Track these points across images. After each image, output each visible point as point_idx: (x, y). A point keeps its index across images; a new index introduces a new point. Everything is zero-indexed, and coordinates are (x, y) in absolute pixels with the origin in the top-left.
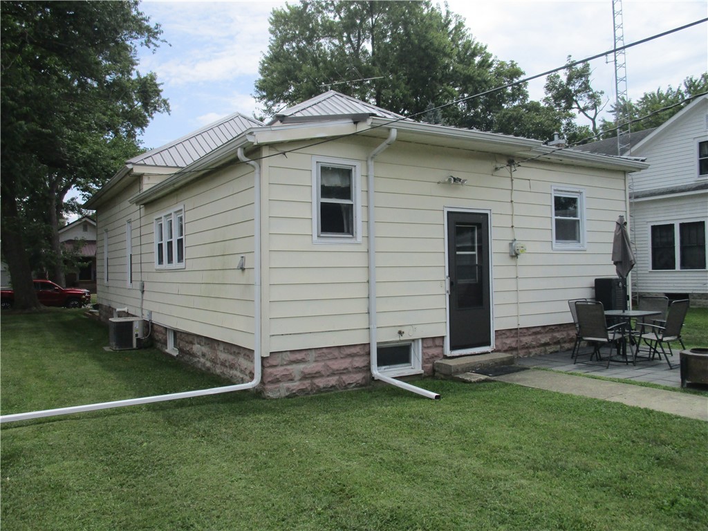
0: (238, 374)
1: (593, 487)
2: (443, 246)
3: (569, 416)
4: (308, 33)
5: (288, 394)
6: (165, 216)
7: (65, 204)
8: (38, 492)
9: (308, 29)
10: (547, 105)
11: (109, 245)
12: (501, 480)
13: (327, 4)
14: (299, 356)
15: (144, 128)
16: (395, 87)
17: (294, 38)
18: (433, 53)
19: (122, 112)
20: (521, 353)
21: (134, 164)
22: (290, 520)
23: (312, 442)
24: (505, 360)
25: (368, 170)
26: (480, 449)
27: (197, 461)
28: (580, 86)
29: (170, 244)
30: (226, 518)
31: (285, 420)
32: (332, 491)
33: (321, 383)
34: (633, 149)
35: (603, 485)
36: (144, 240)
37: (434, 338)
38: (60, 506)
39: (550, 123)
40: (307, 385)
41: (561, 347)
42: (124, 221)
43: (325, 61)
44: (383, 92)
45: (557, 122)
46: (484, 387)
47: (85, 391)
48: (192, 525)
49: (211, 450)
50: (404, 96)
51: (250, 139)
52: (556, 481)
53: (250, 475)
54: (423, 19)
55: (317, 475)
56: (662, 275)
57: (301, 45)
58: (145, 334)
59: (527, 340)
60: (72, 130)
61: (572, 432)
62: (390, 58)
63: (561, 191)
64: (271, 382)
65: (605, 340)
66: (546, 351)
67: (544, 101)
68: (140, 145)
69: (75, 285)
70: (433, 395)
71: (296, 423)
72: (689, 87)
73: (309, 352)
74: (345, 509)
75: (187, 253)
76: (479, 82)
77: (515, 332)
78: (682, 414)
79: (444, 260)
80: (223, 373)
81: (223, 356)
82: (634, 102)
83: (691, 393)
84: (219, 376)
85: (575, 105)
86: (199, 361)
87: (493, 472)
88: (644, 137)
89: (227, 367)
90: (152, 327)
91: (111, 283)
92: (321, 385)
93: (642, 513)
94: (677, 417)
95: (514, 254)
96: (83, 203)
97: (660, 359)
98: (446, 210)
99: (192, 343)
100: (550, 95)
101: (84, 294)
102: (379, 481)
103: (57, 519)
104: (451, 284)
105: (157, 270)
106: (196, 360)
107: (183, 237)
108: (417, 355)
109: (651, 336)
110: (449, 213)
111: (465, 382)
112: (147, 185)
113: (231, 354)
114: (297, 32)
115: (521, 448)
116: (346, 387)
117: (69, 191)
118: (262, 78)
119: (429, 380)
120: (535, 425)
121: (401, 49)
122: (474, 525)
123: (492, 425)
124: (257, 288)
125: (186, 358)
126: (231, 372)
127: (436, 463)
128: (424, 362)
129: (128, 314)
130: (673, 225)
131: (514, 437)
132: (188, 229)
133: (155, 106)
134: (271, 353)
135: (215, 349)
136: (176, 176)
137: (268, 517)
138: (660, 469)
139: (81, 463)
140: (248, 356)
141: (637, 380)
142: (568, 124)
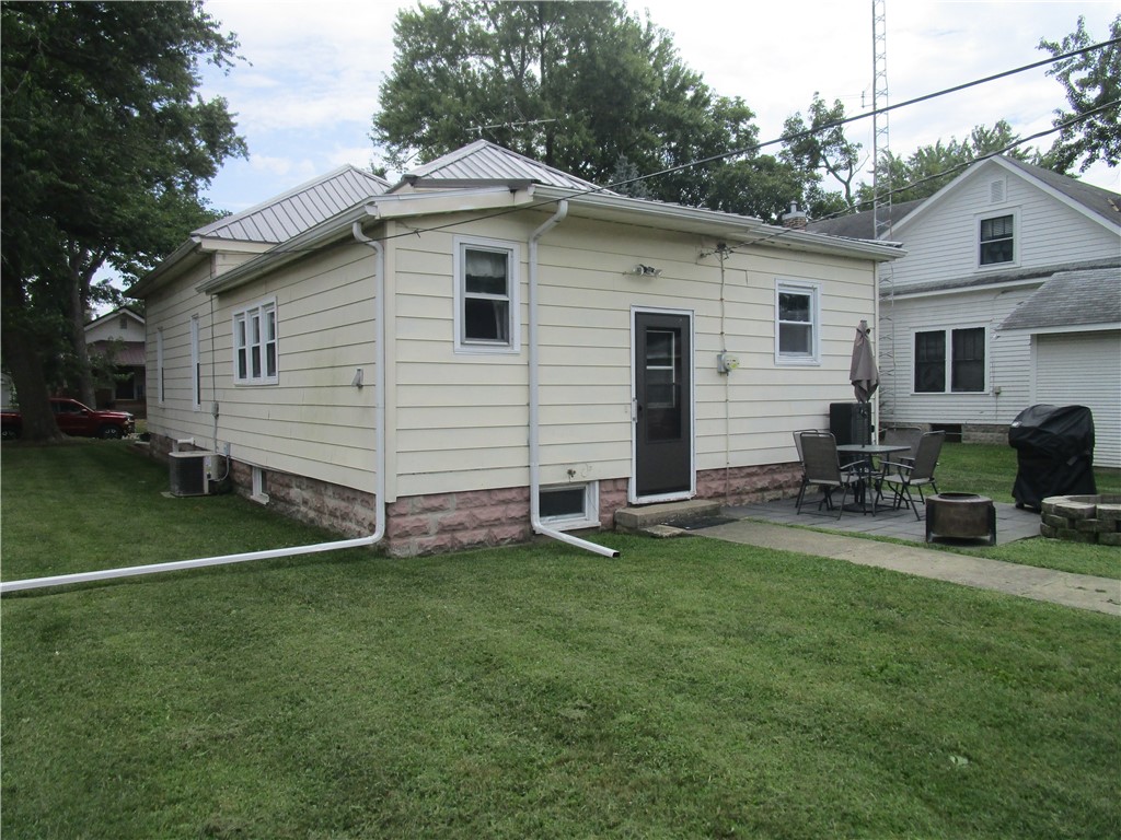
0: (353, 526)
1: (793, 654)
2: (628, 358)
3: (780, 576)
4: (450, 47)
5: (420, 552)
6: (249, 311)
7: (93, 288)
8: (100, 667)
9: (451, 43)
10: (784, 162)
11: (164, 350)
12: (683, 647)
13: (478, 7)
14: (435, 502)
15: (210, 178)
16: (572, 131)
17: (429, 54)
18: (626, 84)
19: (178, 155)
20: (731, 501)
21: (202, 237)
22: (424, 693)
23: (450, 607)
24: (708, 509)
25: (529, 256)
26: (662, 614)
27: (304, 631)
28: (830, 136)
29: (256, 350)
30: (344, 692)
31: (418, 583)
32: (476, 662)
33: (464, 537)
34: (895, 228)
35: (804, 652)
36: (219, 343)
37: (615, 480)
38: (132, 683)
39: (787, 187)
40: (446, 540)
41: (784, 494)
42: (188, 316)
43: (474, 90)
44: (557, 137)
45: (798, 186)
46: (679, 543)
47: (143, 549)
48: (302, 701)
49: (320, 617)
50: (586, 145)
51: (371, 211)
52: (750, 648)
53: (373, 646)
54: (614, 32)
55: (458, 643)
56: (926, 399)
57: (440, 64)
58: (220, 476)
59: (738, 483)
60: (105, 182)
61: (780, 593)
62: (567, 89)
63: (789, 286)
64: (399, 536)
65: (837, 483)
66: (763, 498)
67: (780, 155)
68: (205, 205)
69: (111, 406)
70: (610, 552)
71: (431, 586)
72: (978, 141)
73: (449, 497)
74: (491, 680)
75: (280, 364)
76: (690, 127)
77: (723, 473)
78: (919, 574)
79: (628, 377)
80: (332, 526)
81: (332, 503)
82: (904, 159)
83: (936, 548)
84: (327, 530)
85: (822, 163)
86: (298, 511)
87: (676, 639)
88: (911, 210)
89: (337, 517)
90: (231, 464)
91: (168, 404)
92: (465, 541)
93: (844, 680)
94: (912, 577)
95: (723, 370)
96: (124, 288)
97: (908, 508)
98: (634, 310)
99: (289, 486)
100: (788, 148)
101: (126, 419)
102: (534, 650)
103: (131, 695)
104: (639, 409)
105: (237, 386)
106: (294, 508)
107: (275, 341)
108: (592, 502)
109: (896, 478)
110: (637, 314)
111: (654, 536)
112: (222, 268)
113: (343, 500)
114: (434, 46)
115: (713, 613)
116: (498, 543)
117: (98, 269)
118: (383, 111)
119: (608, 535)
120: (735, 587)
121: (582, 77)
122: (645, 694)
123: (682, 587)
124: (380, 412)
125: (281, 506)
126: (344, 524)
127: (607, 629)
128: (602, 511)
129: (195, 448)
130: (944, 332)
131: (708, 601)
132: (281, 330)
133: (227, 148)
134: (398, 498)
135: (321, 494)
136: (265, 257)
137: (396, 690)
138: (876, 634)
139: (151, 634)
140: (367, 502)
141: (873, 533)
142: (811, 190)
